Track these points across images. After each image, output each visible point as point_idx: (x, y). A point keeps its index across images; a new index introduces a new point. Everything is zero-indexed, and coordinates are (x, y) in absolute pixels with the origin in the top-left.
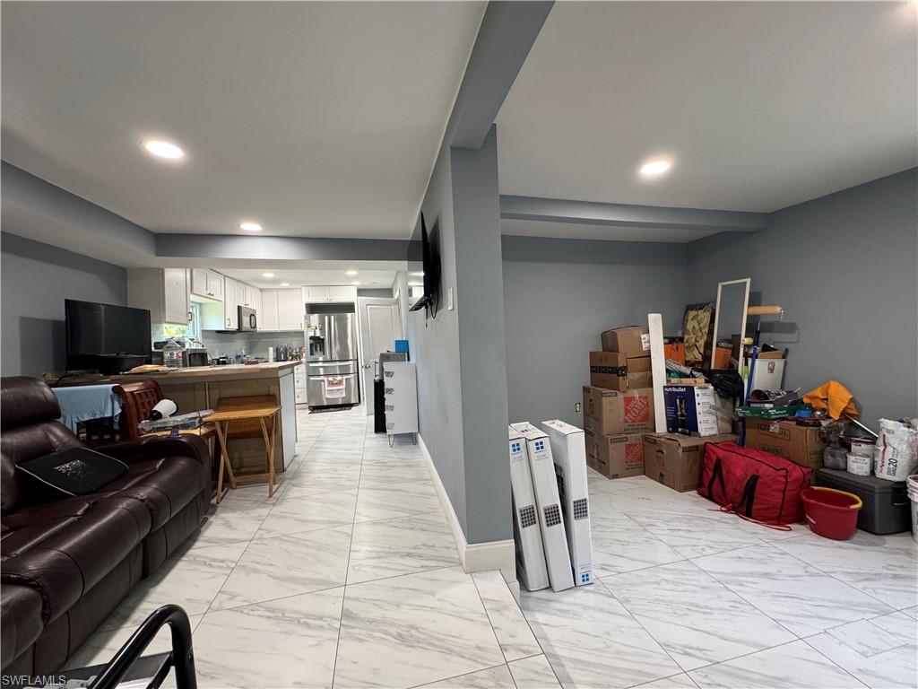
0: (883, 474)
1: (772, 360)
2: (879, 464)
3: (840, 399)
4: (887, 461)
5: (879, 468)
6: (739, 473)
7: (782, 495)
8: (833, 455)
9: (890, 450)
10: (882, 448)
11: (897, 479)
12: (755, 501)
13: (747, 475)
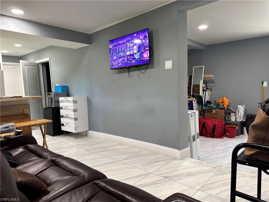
0: (238, 120)
1: (209, 92)
2: (237, 117)
3: (226, 101)
4: (239, 116)
5: (237, 119)
6: (210, 125)
7: (221, 129)
8: (228, 117)
9: (240, 113)
10: (238, 113)
11: (241, 120)
12: (215, 132)
13: (212, 126)
